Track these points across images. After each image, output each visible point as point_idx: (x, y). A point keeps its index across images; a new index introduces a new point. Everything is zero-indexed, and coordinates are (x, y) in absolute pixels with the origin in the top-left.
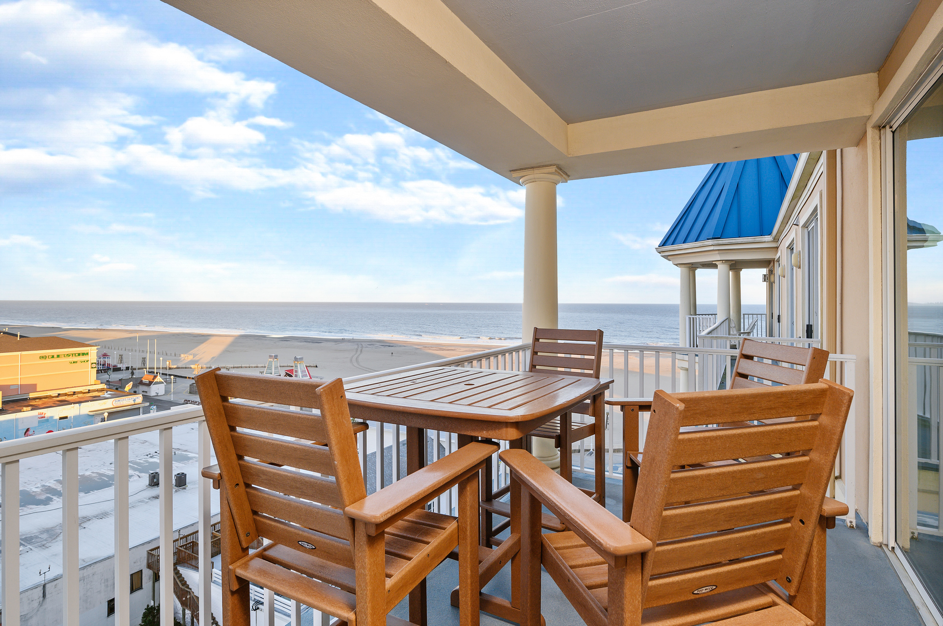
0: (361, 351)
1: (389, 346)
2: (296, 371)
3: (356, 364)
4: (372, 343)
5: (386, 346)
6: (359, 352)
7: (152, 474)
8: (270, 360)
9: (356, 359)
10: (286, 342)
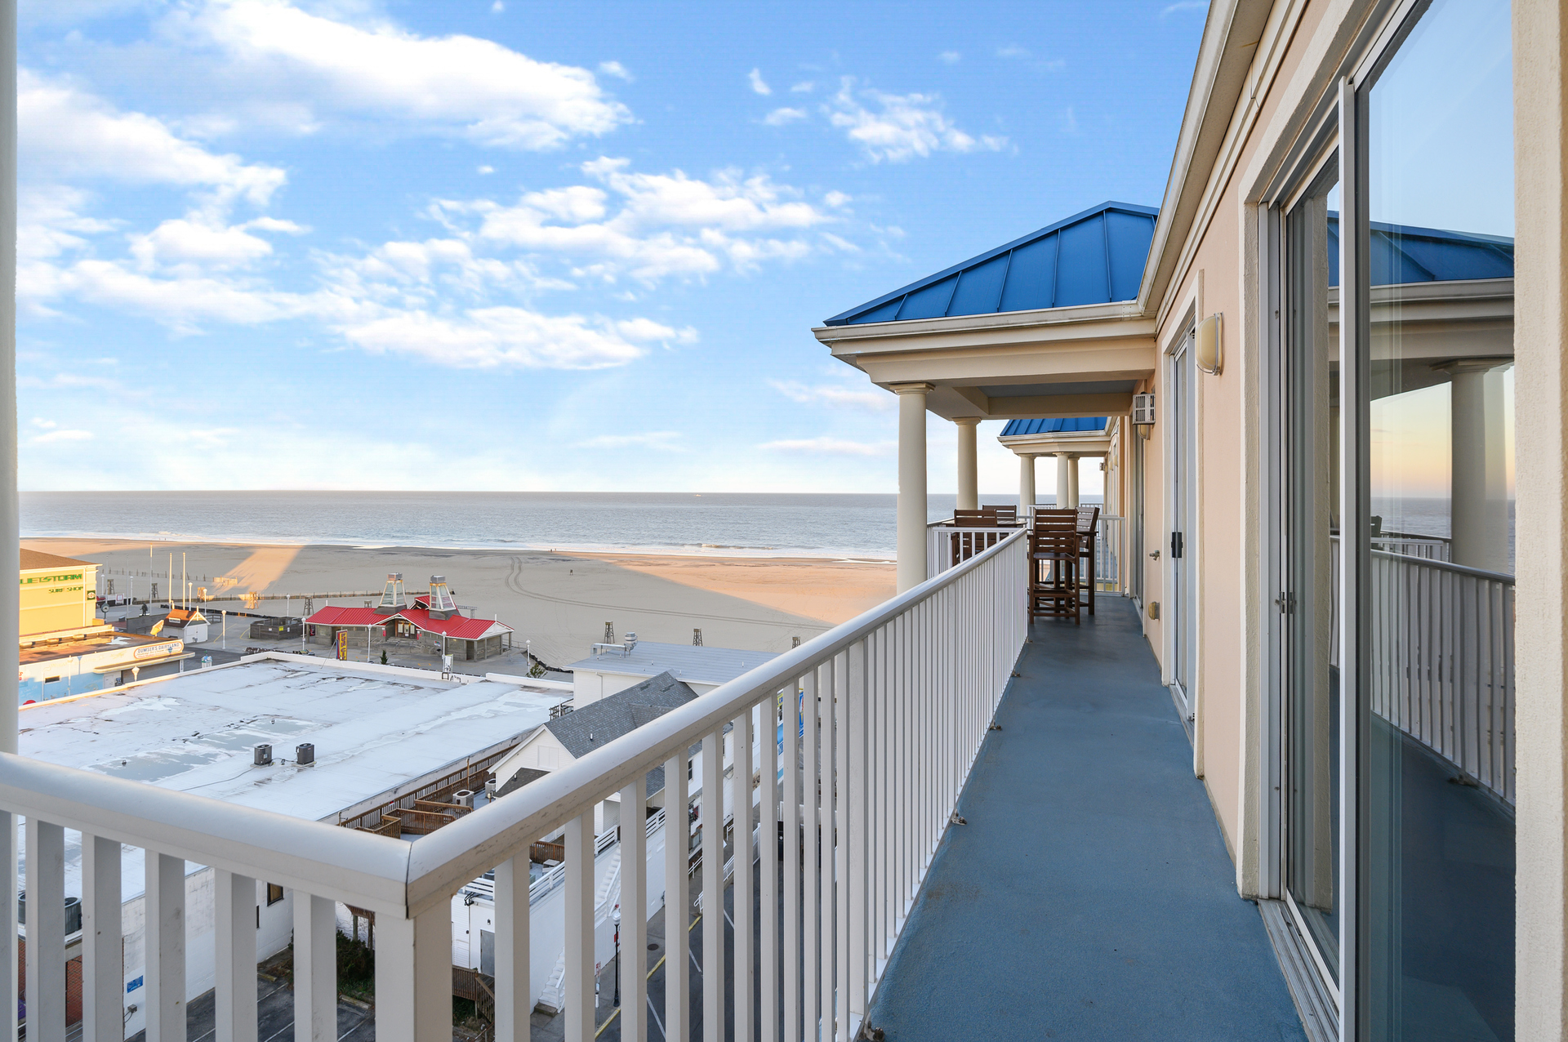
0: (520, 568)
1: (564, 560)
2: (434, 599)
3: (515, 588)
4: (534, 556)
5: (558, 560)
6: (516, 571)
7: (260, 747)
8: (389, 582)
9: (515, 580)
10: (390, 556)
